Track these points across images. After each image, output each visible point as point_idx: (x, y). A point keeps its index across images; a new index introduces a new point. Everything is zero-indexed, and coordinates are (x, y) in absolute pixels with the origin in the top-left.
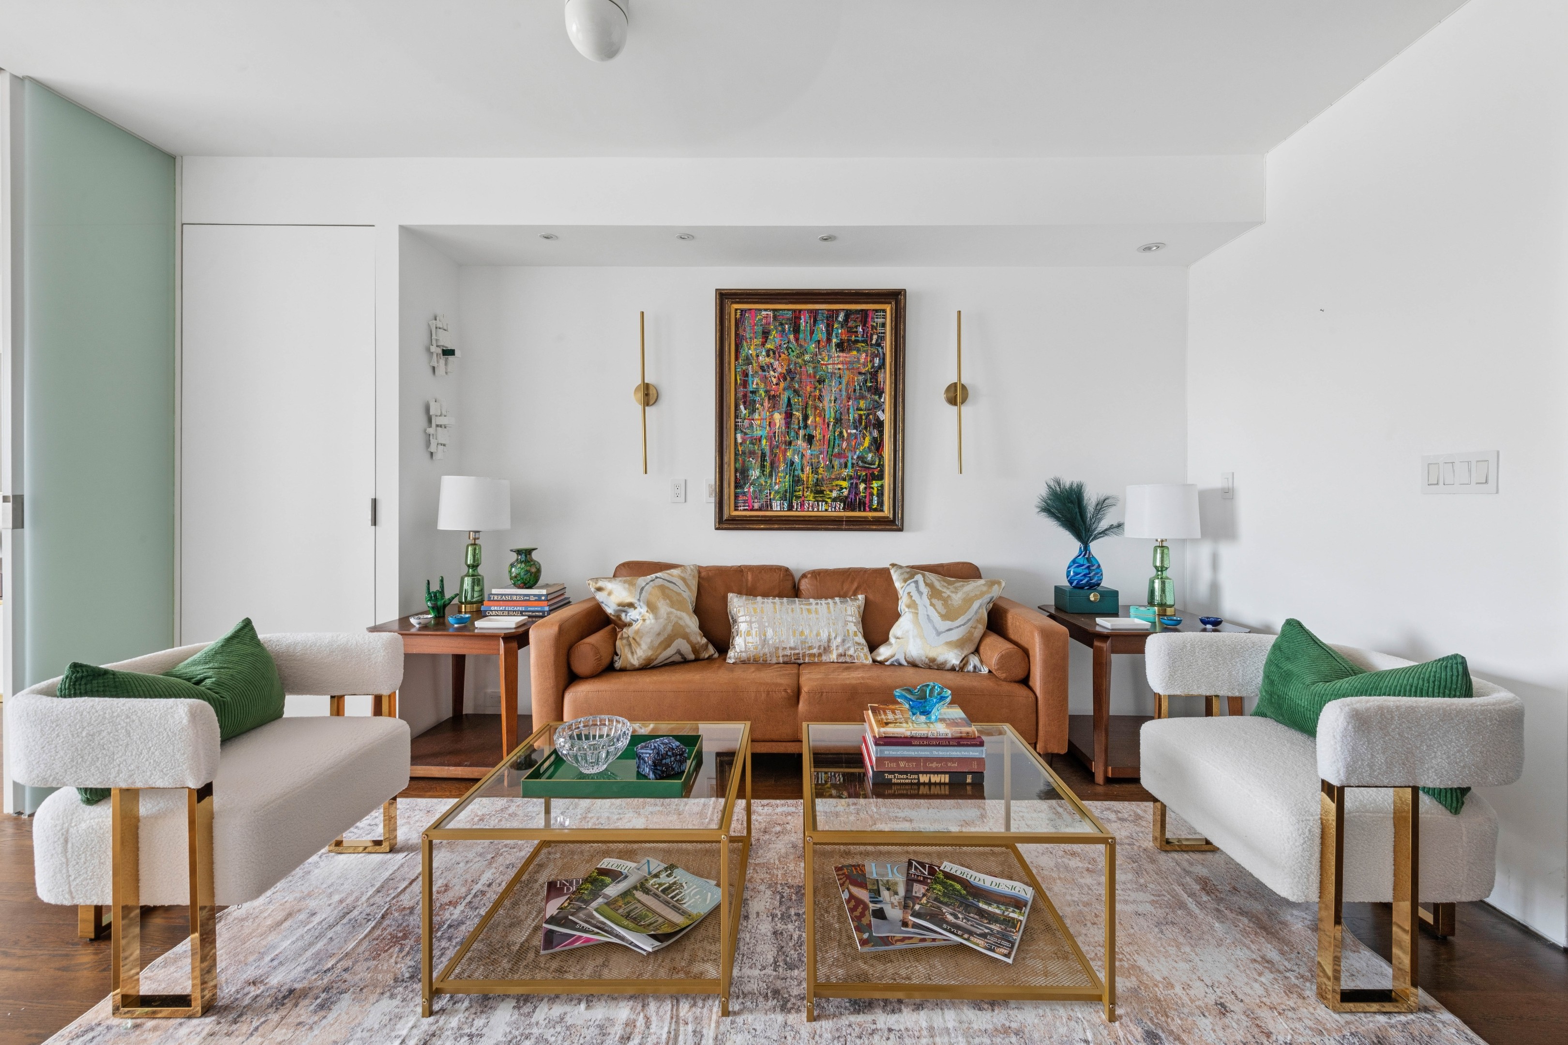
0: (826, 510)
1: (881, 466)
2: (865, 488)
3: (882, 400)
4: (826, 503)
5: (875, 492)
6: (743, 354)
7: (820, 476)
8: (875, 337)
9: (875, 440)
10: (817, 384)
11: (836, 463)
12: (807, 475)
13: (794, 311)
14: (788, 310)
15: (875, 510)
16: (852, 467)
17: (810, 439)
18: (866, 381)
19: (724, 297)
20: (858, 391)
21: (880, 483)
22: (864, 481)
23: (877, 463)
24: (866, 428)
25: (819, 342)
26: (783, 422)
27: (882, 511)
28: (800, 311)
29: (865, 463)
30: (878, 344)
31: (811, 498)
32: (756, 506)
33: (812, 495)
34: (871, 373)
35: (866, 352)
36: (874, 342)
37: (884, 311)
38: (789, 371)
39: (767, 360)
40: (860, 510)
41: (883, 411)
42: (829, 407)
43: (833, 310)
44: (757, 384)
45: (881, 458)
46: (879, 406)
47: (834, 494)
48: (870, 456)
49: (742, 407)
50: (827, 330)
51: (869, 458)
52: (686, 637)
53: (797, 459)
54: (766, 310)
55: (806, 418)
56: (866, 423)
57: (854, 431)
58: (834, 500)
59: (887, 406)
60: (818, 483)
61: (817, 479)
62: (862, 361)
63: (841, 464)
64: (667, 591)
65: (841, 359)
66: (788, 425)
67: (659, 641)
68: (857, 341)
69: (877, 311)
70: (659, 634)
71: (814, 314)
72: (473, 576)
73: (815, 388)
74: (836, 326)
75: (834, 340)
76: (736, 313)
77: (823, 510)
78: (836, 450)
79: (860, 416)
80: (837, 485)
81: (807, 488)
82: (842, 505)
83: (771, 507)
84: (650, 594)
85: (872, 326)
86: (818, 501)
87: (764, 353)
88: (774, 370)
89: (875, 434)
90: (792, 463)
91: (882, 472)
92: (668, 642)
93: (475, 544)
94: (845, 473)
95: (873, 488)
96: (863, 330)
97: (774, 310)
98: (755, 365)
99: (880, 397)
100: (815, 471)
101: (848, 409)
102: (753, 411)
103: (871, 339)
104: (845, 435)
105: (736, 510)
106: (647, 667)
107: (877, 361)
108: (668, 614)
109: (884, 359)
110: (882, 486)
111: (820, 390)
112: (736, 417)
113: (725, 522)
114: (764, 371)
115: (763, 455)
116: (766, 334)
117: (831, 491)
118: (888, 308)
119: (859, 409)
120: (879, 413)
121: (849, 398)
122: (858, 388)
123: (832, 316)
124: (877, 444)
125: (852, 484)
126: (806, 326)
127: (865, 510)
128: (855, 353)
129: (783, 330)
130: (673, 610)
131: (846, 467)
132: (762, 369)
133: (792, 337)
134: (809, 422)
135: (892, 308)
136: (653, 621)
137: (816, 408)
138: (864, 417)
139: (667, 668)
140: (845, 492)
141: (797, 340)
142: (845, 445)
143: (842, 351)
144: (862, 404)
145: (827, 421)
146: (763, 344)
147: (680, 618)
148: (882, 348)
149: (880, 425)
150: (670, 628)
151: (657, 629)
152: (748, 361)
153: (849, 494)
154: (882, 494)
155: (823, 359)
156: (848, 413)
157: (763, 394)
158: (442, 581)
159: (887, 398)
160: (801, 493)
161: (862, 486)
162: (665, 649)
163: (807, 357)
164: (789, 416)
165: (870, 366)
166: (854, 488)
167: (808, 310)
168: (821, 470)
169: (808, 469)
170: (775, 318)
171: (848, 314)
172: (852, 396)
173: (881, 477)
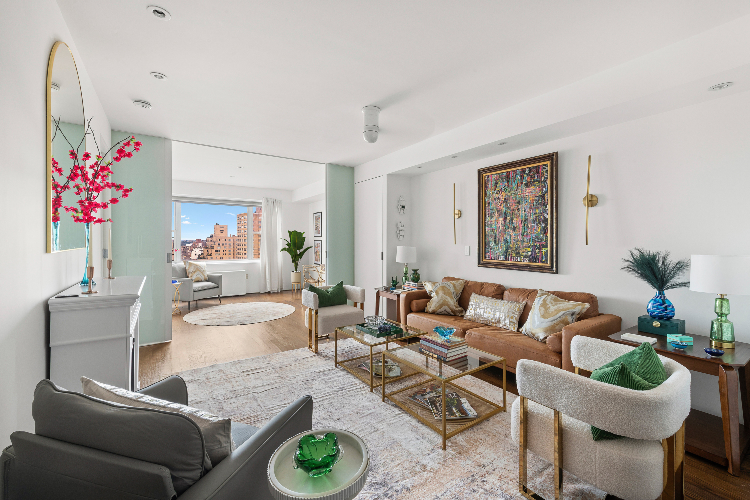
0: (521, 261)
1: (546, 241)
2: (539, 252)
3: (547, 208)
4: (521, 258)
5: (544, 254)
6: (488, 194)
7: (518, 245)
8: (543, 178)
9: (543, 228)
10: (517, 203)
11: (525, 239)
12: (512, 245)
13: (507, 172)
14: (505, 172)
15: (544, 262)
16: (533, 241)
17: (514, 229)
18: (539, 200)
19: (480, 172)
20: (535, 205)
21: (546, 249)
22: (538, 248)
23: (544, 240)
24: (539, 222)
25: (517, 184)
26: (503, 222)
27: (547, 263)
28: (510, 172)
29: (539, 239)
30: (545, 181)
31: (515, 256)
32: (493, 258)
33: (515, 254)
34: (541, 196)
35: (539, 186)
36: (542, 180)
37: (547, 164)
38: (505, 199)
39: (497, 195)
40: (536, 262)
41: (547, 214)
42: (522, 213)
43: (523, 169)
44: (493, 206)
45: (547, 236)
46: (545, 211)
47: (525, 254)
48: (541, 236)
49: (487, 216)
50: (521, 179)
51: (541, 237)
52: (448, 305)
53: (508, 238)
54: (496, 174)
55: (512, 219)
56: (539, 220)
57: (534, 224)
58: (525, 257)
59: (549, 211)
60: (518, 248)
61: (517, 247)
62: (537, 190)
63: (527, 240)
64: (445, 288)
65: (527, 191)
66: (505, 223)
67: (438, 305)
68: (534, 181)
69: (544, 165)
70: (438, 303)
71: (515, 172)
72: (406, 277)
73: (516, 205)
74: (525, 176)
75: (524, 183)
76: (485, 178)
77: (520, 261)
78: (525, 234)
79: (536, 217)
80: (526, 250)
81: (513, 251)
82: (528, 259)
83: (499, 259)
84: (438, 288)
85: (542, 173)
86: (517, 257)
87: (495, 193)
88: (499, 199)
89: (543, 225)
90: (507, 239)
91: (547, 244)
92: (441, 306)
93: (406, 267)
94: (529, 244)
95: (542, 252)
96: (537, 176)
97: (499, 174)
98: (492, 198)
99: (546, 207)
100: (516, 243)
101: (531, 214)
102: (491, 218)
103: (541, 179)
104: (529, 226)
105: (485, 259)
106: (434, 313)
107: (544, 189)
108: (442, 296)
109: (547, 188)
110: (547, 251)
111: (518, 206)
112: (485, 220)
113: (480, 264)
114: (495, 200)
115: (495, 236)
116: (496, 184)
117: (523, 252)
118: (548, 162)
119: (536, 214)
120: (545, 215)
121: (531, 209)
122: (535, 203)
123: (523, 171)
124: (545, 230)
125: (532, 249)
126: (512, 178)
127: (539, 262)
128: (533, 187)
129: (503, 182)
130: (444, 295)
131: (530, 241)
132: (495, 199)
133: (506, 184)
134: (513, 221)
135: (550, 163)
136: (436, 298)
137: (516, 214)
138: (538, 217)
139: (441, 315)
140: (530, 253)
141: (508, 185)
142: (529, 231)
143: (528, 187)
144: (537, 211)
145: (521, 220)
146: (495, 189)
147: (446, 299)
148: (547, 183)
149: (545, 220)
150: (442, 301)
151: (437, 301)
152: (490, 197)
153: (531, 254)
154: (547, 255)
155: (519, 192)
156: (531, 216)
157: (495, 210)
158: (396, 277)
159: (549, 207)
160: (510, 253)
161: (537, 251)
162: (440, 308)
163: (512, 192)
164: (505, 219)
165: (541, 192)
166: (533, 251)
167: (513, 171)
168: (518, 243)
169: (513, 242)
170: (499, 177)
171: (530, 169)
172: (533, 207)
173: (546, 246)
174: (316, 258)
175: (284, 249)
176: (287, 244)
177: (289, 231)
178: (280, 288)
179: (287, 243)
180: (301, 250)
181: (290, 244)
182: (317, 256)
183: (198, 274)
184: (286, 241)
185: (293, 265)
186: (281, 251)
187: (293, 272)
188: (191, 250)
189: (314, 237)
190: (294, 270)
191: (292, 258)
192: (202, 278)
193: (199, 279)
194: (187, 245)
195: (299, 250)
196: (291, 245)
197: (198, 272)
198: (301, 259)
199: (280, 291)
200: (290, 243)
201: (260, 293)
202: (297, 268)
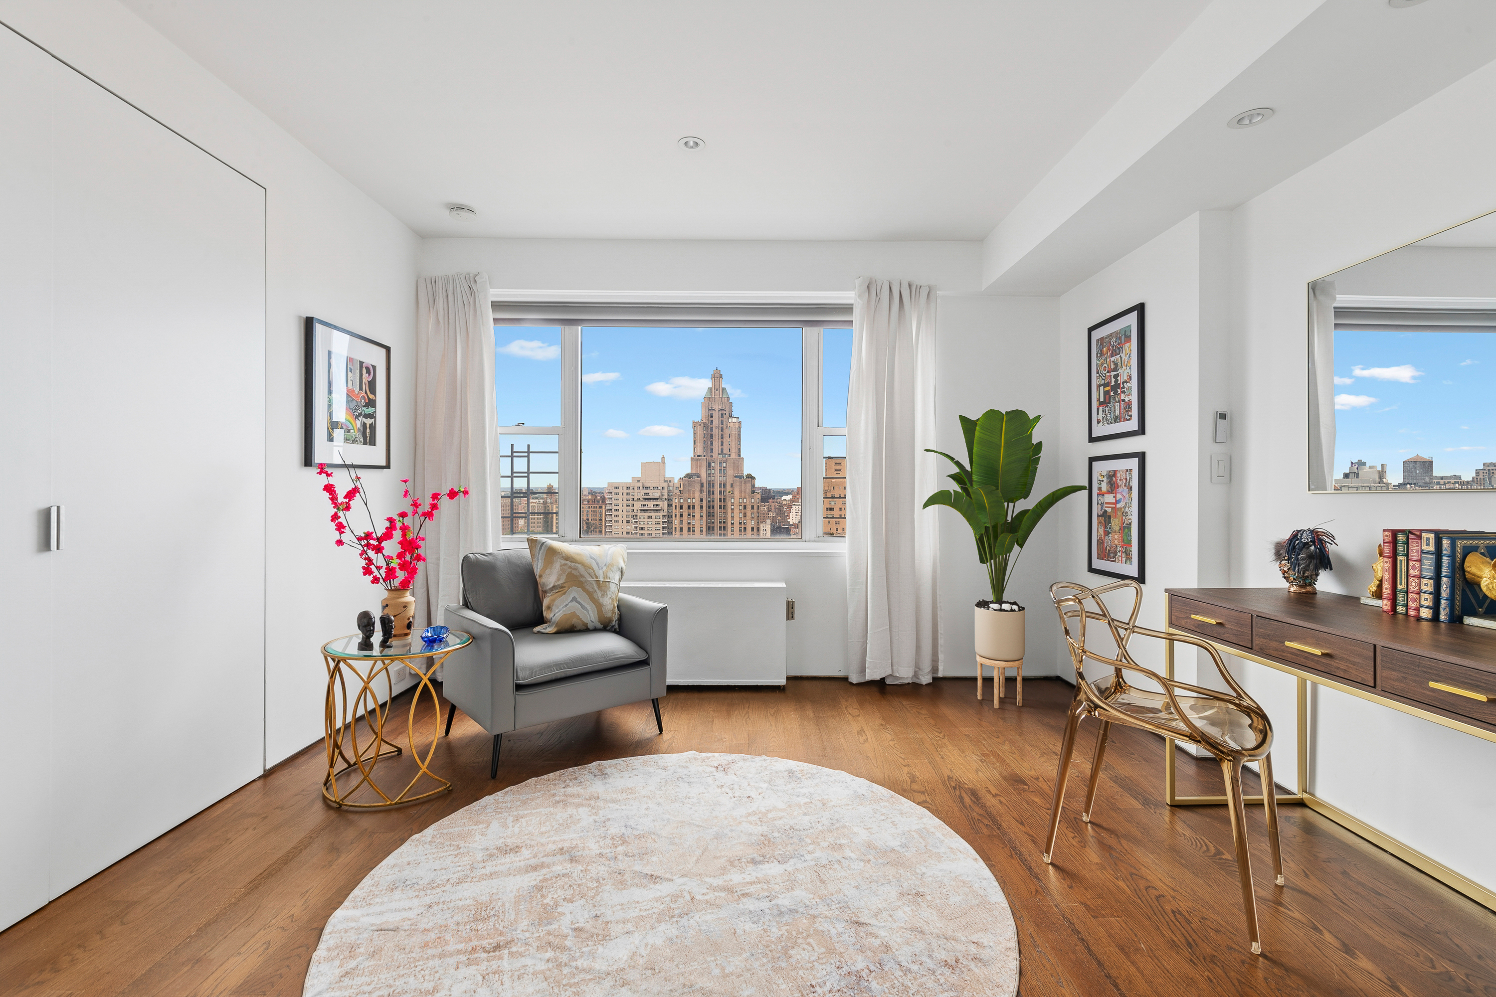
174: (1100, 542)
175: (939, 498)
176: (954, 477)
177: (963, 419)
178: (926, 666)
179: (956, 470)
180: (1022, 505)
181: (969, 474)
182: (1107, 533)
183: (574, 599)
184: (952, 459)
185: (983, 573)
186: (926, 505)
187: (983, 604)
188: (790, 507)
189: (1092, 439)
190: (989, 596)
191: (980, 542)
192: (590, 617)
193: (574, 621)
194: (784, 498)
195: (1011, 505)
196: (975, 478)
197: (574, 592)
198: (1021, 546)
199: (926, 679)
200: (968, 468)
201: (845, 679)
202: (1003, 591)
